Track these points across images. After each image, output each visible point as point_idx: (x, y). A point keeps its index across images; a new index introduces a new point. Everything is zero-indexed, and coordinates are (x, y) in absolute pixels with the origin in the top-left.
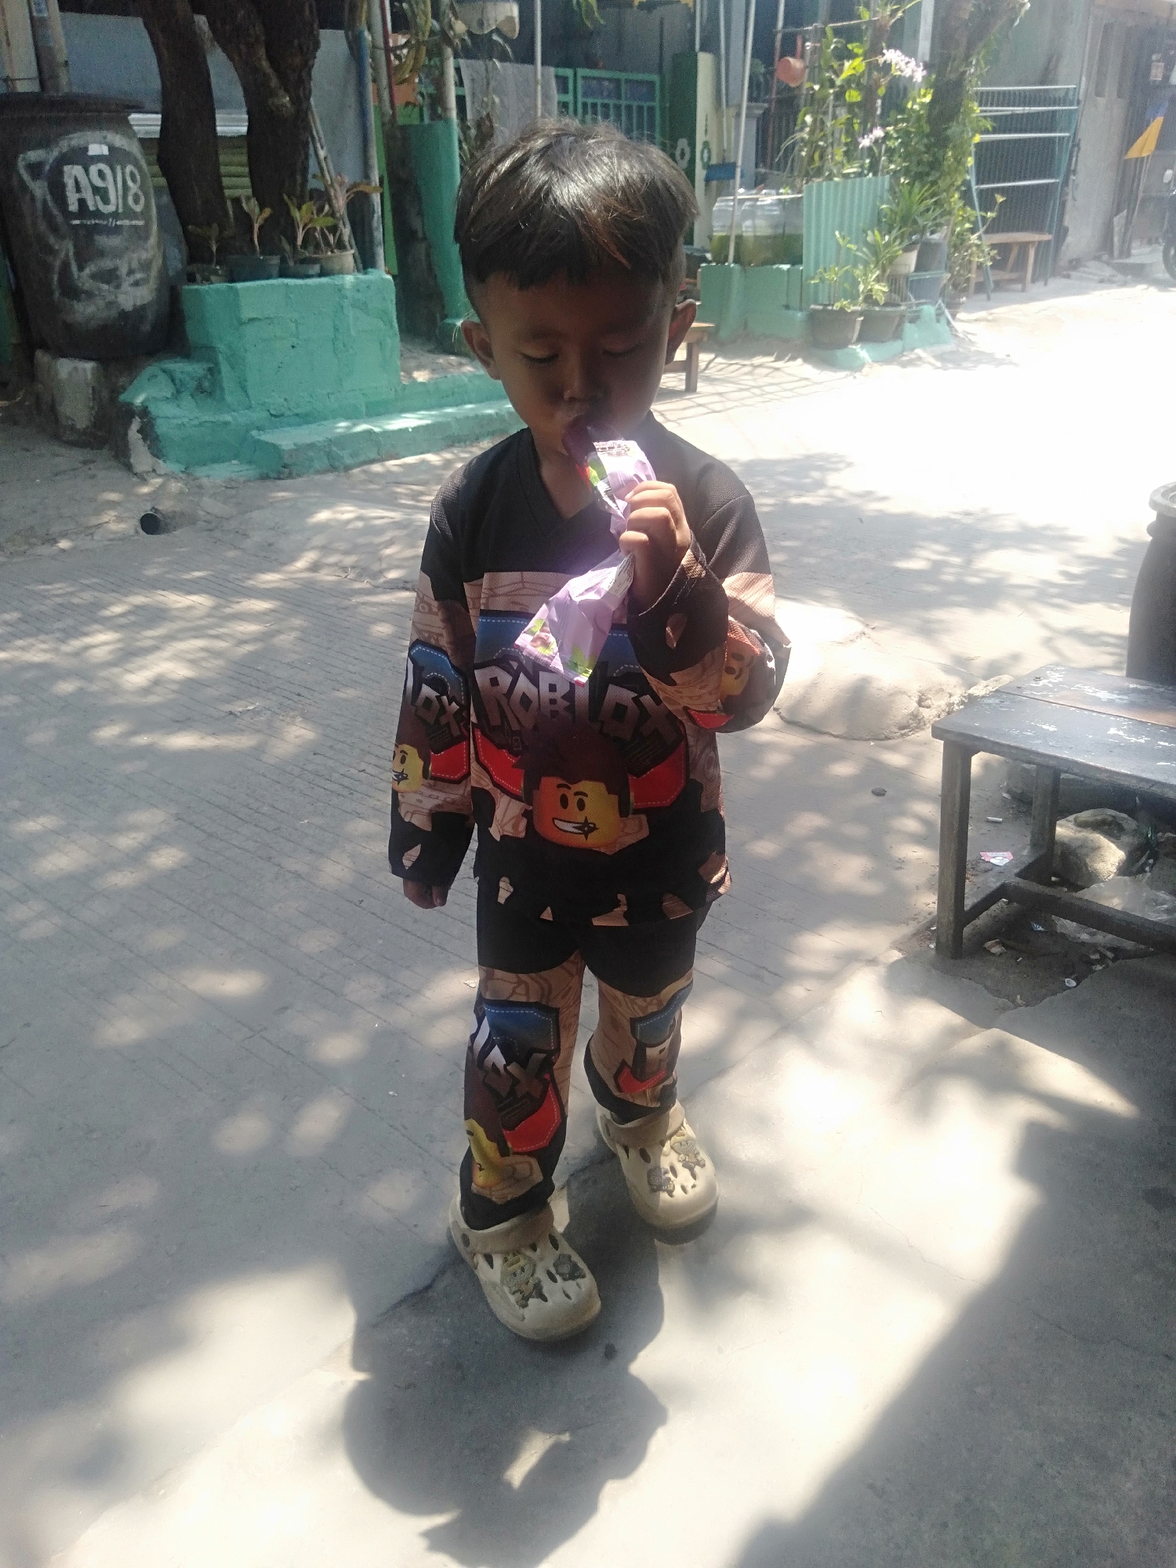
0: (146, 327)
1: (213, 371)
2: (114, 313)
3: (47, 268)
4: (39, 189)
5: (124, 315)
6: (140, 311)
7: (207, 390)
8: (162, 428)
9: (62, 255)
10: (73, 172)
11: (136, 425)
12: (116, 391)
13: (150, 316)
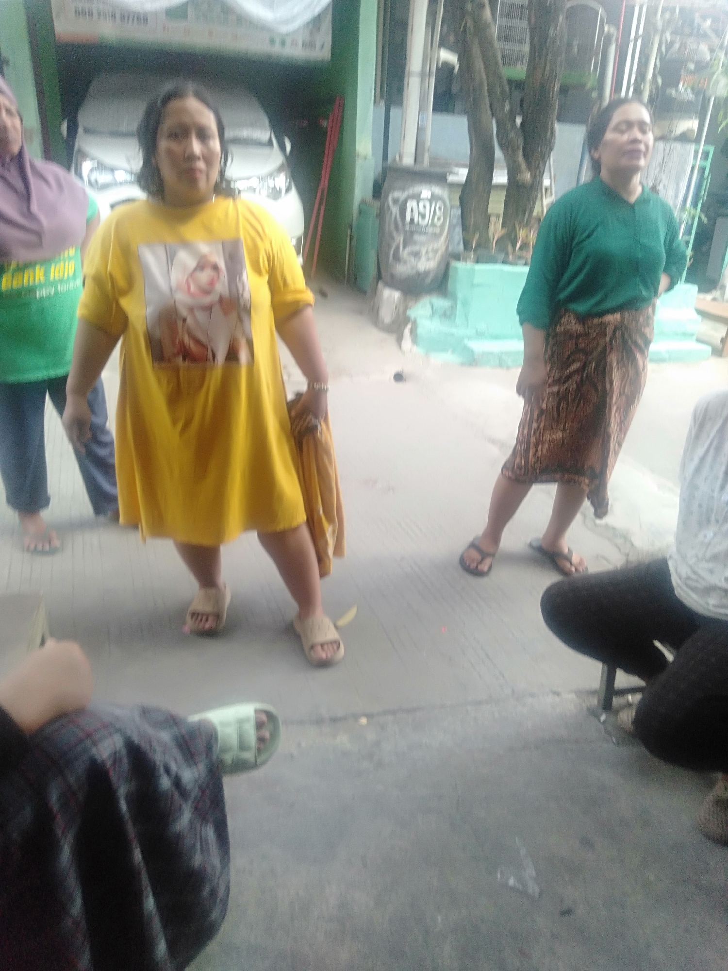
0: (428, 280)
1: (453, 308)
2: (414, 271)
3: (389, 246)
4: (395, 210)
5: (418, 274)
6: (426, 273)
7: (448, 315)
8: (420, 331)
9: (398, 241)
10: (411, 204)
11: (409, 326)
12: (406, 308)
13: (431, 275)
